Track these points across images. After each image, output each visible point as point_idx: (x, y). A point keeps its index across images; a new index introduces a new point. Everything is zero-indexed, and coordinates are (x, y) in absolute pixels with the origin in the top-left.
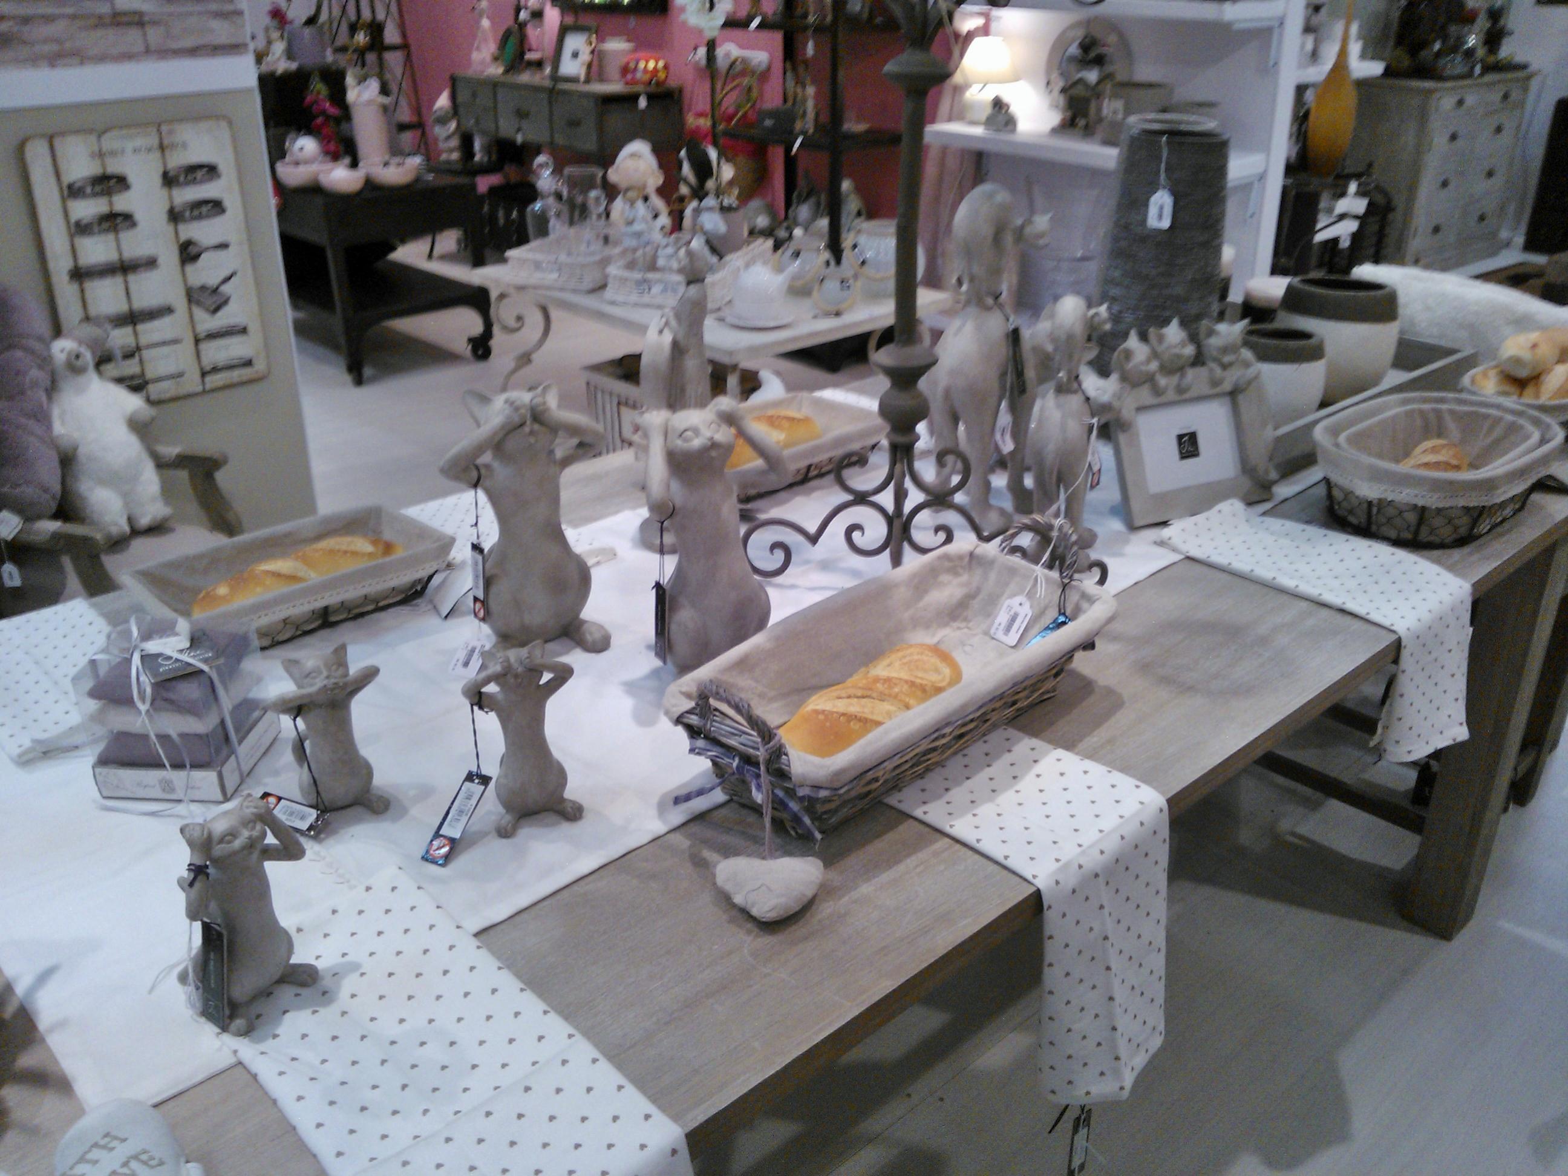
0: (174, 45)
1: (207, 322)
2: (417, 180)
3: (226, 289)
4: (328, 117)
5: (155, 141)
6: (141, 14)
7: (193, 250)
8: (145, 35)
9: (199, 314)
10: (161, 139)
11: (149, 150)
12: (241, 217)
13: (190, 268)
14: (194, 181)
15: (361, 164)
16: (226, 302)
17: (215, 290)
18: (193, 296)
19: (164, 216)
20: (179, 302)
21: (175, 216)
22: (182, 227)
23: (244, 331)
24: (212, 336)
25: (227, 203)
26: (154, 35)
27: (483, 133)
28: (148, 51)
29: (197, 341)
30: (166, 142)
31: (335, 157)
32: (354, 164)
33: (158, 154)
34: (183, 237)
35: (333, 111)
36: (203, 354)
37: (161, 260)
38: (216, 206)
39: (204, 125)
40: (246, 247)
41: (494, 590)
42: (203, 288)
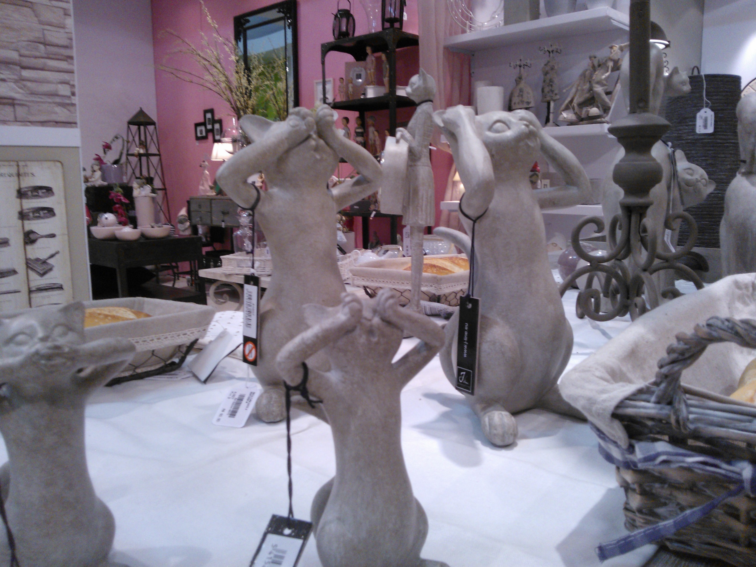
0: (32, 118)
1: (37, 281)
2: (168, 236)
3: (50, 261)
4: (122, 204)
5: (14, 170)
6: (14, 99)
7: (32, 236)
8: (15, 111)
9: (33, 275)
10: (18, 171)
11: (10, 175)
12: (65, 220)
13: (29, 248)
14: (38, 196)
15: (139, 227)
16: (51, 269)
17: (44, 262)
18: (30, 264)
19: (16, 215)
20: (21, 268)
21: (23, 216)
22: (26, 222)
23: (61, 288)
24: (40, 290)
25: (56, 211)
26: (21, 112)
27: (203, 225)
28: (16, 121)
29: (30, 292)
30: (22, 171)
31: (124, 224)
32: (135, 227)
33: (16, 178)
34: (27, 228)
35: (124, 200)
36: (33, 300)
37: (12, 242)
38: (50, 212)
39: (46, 164)
40: (66, 237)
41: (268, 326)
42: (38, 260)
